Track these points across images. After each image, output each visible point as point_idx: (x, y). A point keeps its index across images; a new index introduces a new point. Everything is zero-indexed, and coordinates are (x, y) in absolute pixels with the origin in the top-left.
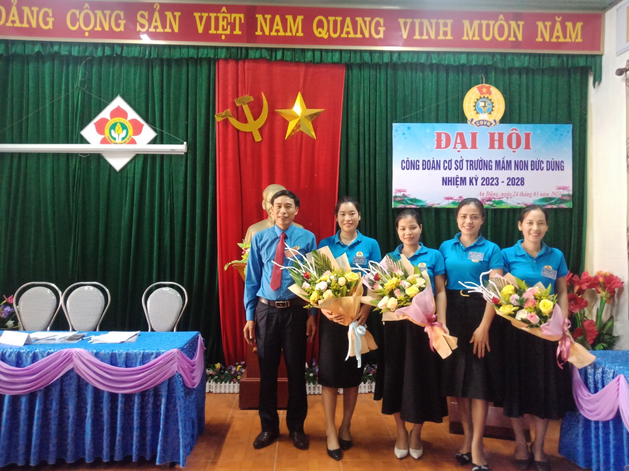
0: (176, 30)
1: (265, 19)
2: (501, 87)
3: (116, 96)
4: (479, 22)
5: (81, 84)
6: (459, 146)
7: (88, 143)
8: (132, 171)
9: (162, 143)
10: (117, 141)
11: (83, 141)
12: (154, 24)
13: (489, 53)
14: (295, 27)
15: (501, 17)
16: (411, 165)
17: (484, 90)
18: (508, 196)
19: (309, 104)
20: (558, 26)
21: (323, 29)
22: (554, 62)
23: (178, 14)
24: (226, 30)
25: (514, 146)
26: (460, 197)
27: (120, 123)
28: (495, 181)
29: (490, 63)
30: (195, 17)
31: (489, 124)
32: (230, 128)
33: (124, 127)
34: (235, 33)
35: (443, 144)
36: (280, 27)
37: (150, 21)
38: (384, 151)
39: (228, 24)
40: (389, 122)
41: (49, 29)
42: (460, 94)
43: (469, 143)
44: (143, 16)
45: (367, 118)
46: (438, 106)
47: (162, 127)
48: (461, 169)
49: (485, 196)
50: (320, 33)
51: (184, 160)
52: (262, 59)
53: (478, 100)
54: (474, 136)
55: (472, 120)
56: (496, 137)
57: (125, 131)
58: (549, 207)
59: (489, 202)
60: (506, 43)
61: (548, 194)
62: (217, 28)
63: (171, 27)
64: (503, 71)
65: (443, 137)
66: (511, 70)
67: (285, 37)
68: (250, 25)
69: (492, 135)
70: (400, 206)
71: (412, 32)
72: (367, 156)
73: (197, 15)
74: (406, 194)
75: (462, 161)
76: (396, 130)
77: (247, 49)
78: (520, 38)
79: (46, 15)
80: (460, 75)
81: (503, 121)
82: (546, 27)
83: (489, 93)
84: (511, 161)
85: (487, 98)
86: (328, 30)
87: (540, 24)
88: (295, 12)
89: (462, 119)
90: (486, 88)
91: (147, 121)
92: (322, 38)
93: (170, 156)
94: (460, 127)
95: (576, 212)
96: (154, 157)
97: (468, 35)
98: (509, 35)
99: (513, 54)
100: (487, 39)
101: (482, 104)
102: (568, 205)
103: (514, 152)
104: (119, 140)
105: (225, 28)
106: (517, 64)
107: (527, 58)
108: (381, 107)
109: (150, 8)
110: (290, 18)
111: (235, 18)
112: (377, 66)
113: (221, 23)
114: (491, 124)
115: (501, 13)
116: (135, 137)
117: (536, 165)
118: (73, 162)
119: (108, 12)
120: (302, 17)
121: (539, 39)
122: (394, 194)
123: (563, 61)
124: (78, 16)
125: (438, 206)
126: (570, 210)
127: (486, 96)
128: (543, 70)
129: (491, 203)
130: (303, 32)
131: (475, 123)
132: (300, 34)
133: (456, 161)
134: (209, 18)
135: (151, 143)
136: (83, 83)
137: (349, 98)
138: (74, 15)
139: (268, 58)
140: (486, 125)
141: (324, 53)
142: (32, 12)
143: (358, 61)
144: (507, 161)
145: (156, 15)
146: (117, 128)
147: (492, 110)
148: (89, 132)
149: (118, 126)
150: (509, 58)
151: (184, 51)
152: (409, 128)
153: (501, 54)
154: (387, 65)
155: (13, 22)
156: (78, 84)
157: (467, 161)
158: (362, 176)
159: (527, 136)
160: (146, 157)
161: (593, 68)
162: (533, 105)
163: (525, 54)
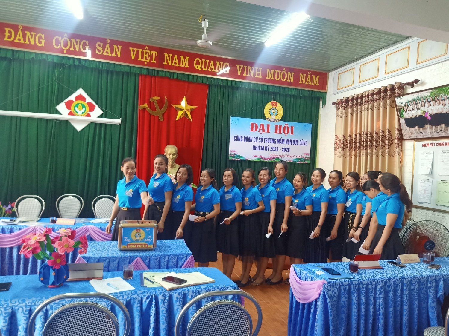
0: (119, 55)
1: (169, 56)
2: (282, 103)
3: (80, 88)
4: (274, 70)
5: (57, 79)
6: (261, 131)
7: (61, 114)
8: (87, 132)
9: (106, 117)
10: (79, 114)
11: (58, 112)
12: (106, 50)
13: (278, 86)
14: (185, 62)
15: (284, 69)
16: (239, 139)
17: (274, 104)
18: (282, 156)
19: (189, 103)
20: (309, 76)
21: (199, 65)
22: (306, 94)
23: (120, 47)
24: (147, 59)
25: (286, 133)
26: (261, 156)
27: (81, 104)
28: (277, 149)
29: (278, 91)
30: (130, 49)
31: (275, 121)
32: (146, 113)
33: (83, 106)
34: (152, 61)
35: (254, 130)
36: (177, 62)
37: (104, 49)
38: (226, 130)
39: (149, 56)
40: (229, 116)
41: (42, 46)
42: (263, 105)
43: (266, 130)
44: (99, 45)
45: (218, 113)
46: (252, 110)
47: (106, 109)
48: (262, 142)
49: (272, 156)
50: (197, 67)
51: (119, 128)
52: (166, 77)
53: (271, 108)
54: (268, 126)
55: (268, 118)
56: (278, 128)
57: (84, 109)
58: (300, 163)
59: (273, 159)
60: (285, 83)
61: (300, 156)
62: (142, 58)
63: (116, 54)
64: (283, 95)
65: (254, 126)
66: (286, 96)
67: (179, 67)
68: (160, 59)
69: (277, 126)
70: (233, 159)
71: (242, 72)
72: (217, 132)
73: (131, 49)
74: (236, 153)
75: (262, 138)
76: (232, 121)
77: (158, 71)
78: (292, 81)
79: (40, 38)
80: (264, 95)
81: (282, 120)
82: (303, 76)
83: (276, 105)
84: (284, 140)
85: (275, 108)
86: (202, 66)
87: (301, 75)
88: (185, 54)
89: (264, 117)
90: (275, 103)
91: (97, 104)
92: (198, 70)
93: (111, 125)
94: (262, 121)
95: (311, 165)
96: (101, 125)
97: (269, 77)
98: (287, 79)
99: (288, 88)
100: (277, 79)
101: (273, 111)
102: (308, 162)
103: (286, 135)
104: (80, 113)
105: (147, 58)
106: (290, 93)
107: (294, 90)
108: (225, 107)
109: (104, 41)
110: (182, 57)
111: (153, 53)
112: (224, 87)
113: (145, 55)
114: (276, 121)
115: (284, 67)
116: (90, 113)
117: (295, 142)
118: (50, 125)
119: (78, 41)
120: (189, 58)
121: (300, 82)
122: (230, 153)
123: (310, 93)
124: (60, 41)
125: (250, 160)
126: (309, 164)
127: (275, 107)
128: (301, 97)
129: (274, 159)
130: (188, 65)
131: (269, 120)
132: (187, 66)
133: (260, 138)
134: (138, 52)
135: (99, 117)
136: (59, 79)
137: (210, 101)
138: (57, 40)
139: (169, 77)
140: (274, 121)
141: (198, 78)
142: (32, 35)
143: (216, 83)
144: (283, 140)
145: (108, 46)
146: (79, 107)
147: (277, 114)
148: (61, 107)
149: (80, 106)
150: (286, 90)
151: (122, 67)
152: (238, 120)
153: (283, 87)
154: (229, 86)
155: (19, 40)
156: (55, 78)
157: (265, 138)
158: (215, 143)
159: (292, 128)
160: (96, 124)
161: (322, 99)
162: (295, 113)
163: (294, 89)
